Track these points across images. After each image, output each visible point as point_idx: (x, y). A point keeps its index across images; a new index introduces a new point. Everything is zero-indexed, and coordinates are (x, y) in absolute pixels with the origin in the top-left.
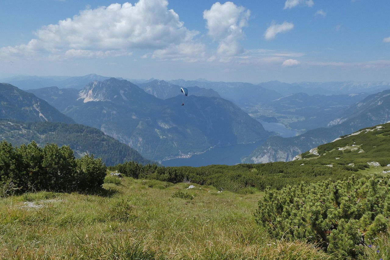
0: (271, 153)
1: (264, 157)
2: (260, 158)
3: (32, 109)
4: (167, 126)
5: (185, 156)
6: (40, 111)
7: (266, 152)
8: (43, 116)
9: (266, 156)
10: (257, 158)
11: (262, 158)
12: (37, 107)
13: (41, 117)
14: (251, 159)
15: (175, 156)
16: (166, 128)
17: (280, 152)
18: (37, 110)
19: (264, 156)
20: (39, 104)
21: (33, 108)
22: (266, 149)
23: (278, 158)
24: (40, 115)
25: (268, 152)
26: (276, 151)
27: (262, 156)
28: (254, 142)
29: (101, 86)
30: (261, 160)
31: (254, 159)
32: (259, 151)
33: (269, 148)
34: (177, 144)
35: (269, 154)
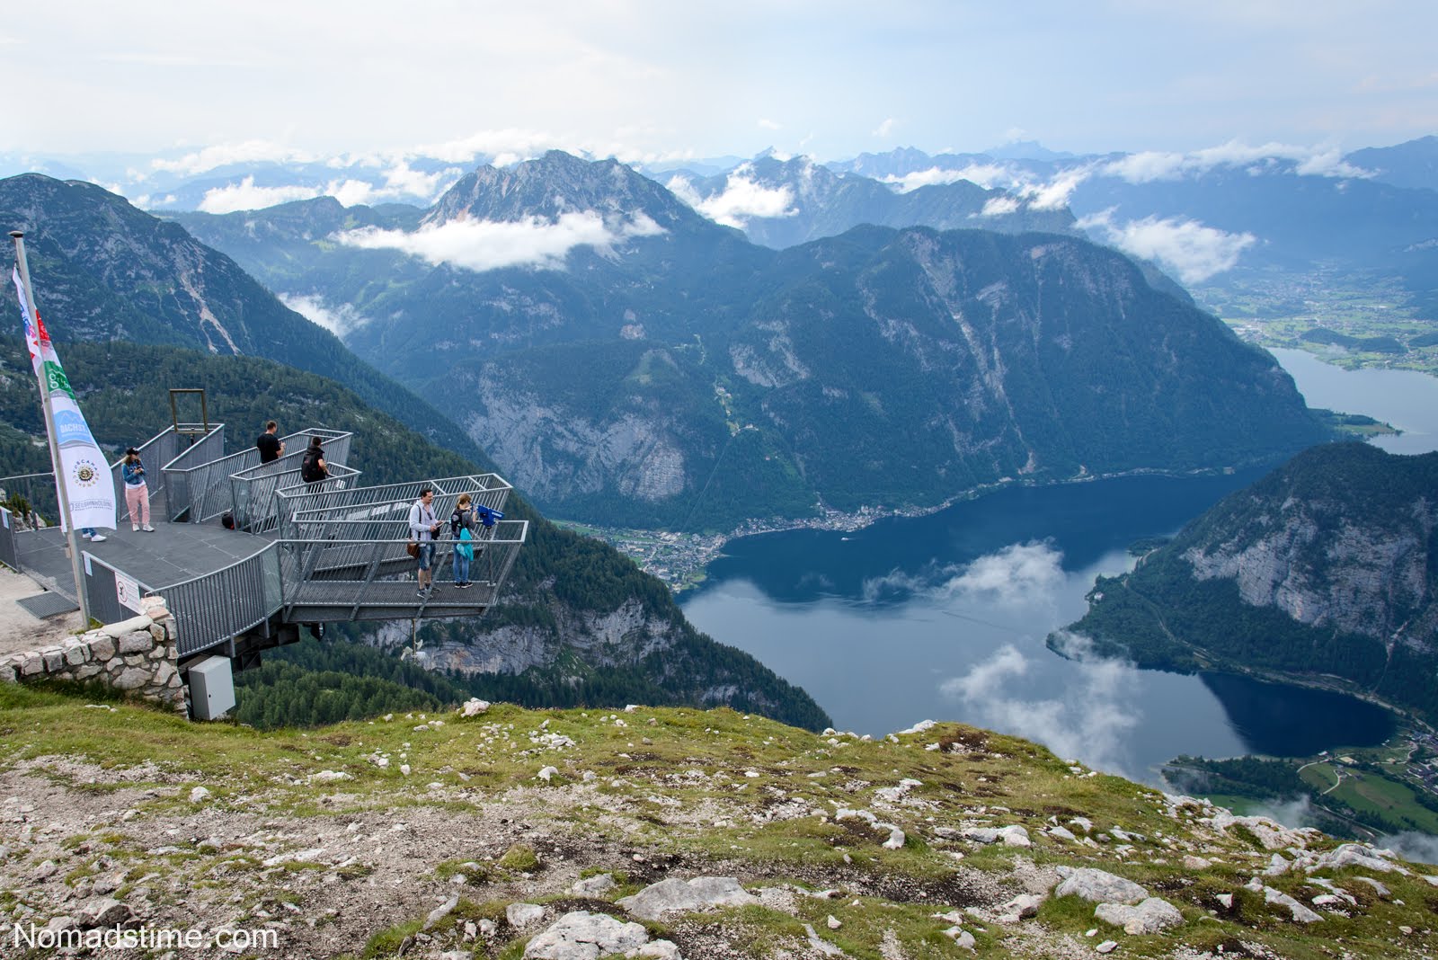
0: (1292, 535)
1: (1251, 550)
2: (1229, 554)
3: (173, 291)
4: (770, 375)
5: (840, 521)
6: (203, 302)
7: (1268, 528)
8: (216, 323)
9: (1261, 545)
10: (1209, 553)
11: (1240, 559)
12: (193, 284)
13: (207, 323)
14: (1181, 557)
15: (790, 519)
16: (765, 383)
17: (1351, 532)
18: (194, 294)
19: (1255, 546)
20: (200, 270)
21: (178, 285)
22: (1270, 511)
23: (1335, 562)
24: (206, 315)
25: (1280, 528)
26: (1328, 527)
27: (1242, 549)
28: (1228, 471)
29: (504, 193)
30: (1231, 565)
31: (1197, 556)
32: (1233, 517)
33: (1287, 505)
34: (806, 462)
35: (1281, 540)
